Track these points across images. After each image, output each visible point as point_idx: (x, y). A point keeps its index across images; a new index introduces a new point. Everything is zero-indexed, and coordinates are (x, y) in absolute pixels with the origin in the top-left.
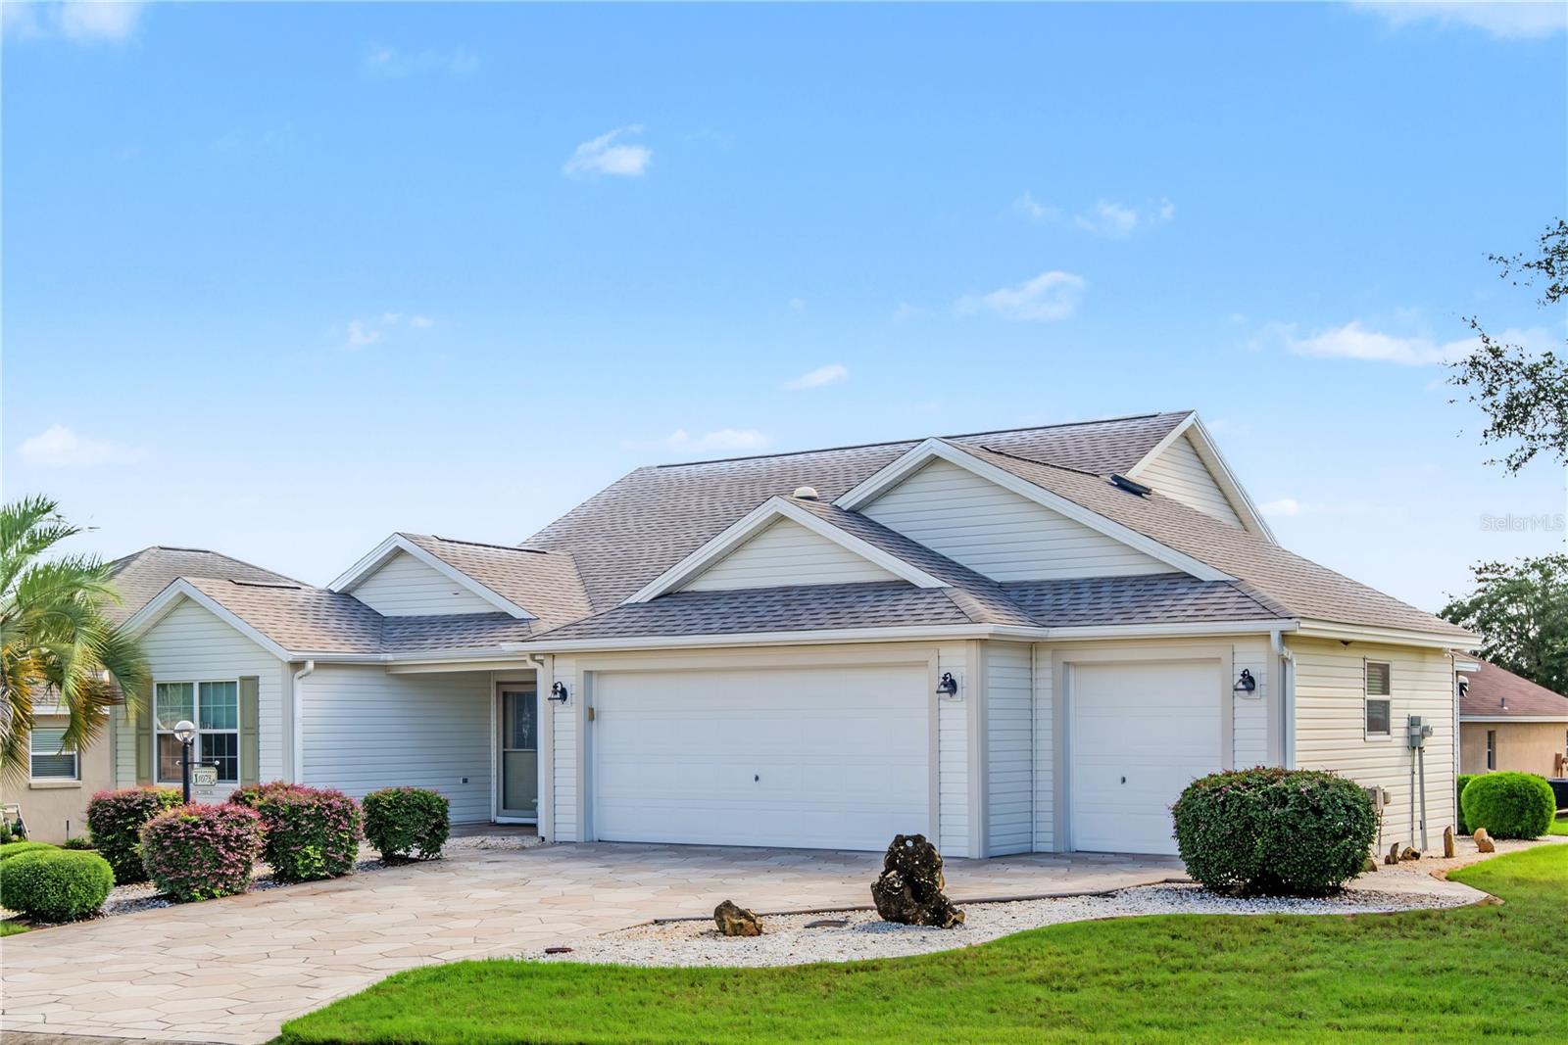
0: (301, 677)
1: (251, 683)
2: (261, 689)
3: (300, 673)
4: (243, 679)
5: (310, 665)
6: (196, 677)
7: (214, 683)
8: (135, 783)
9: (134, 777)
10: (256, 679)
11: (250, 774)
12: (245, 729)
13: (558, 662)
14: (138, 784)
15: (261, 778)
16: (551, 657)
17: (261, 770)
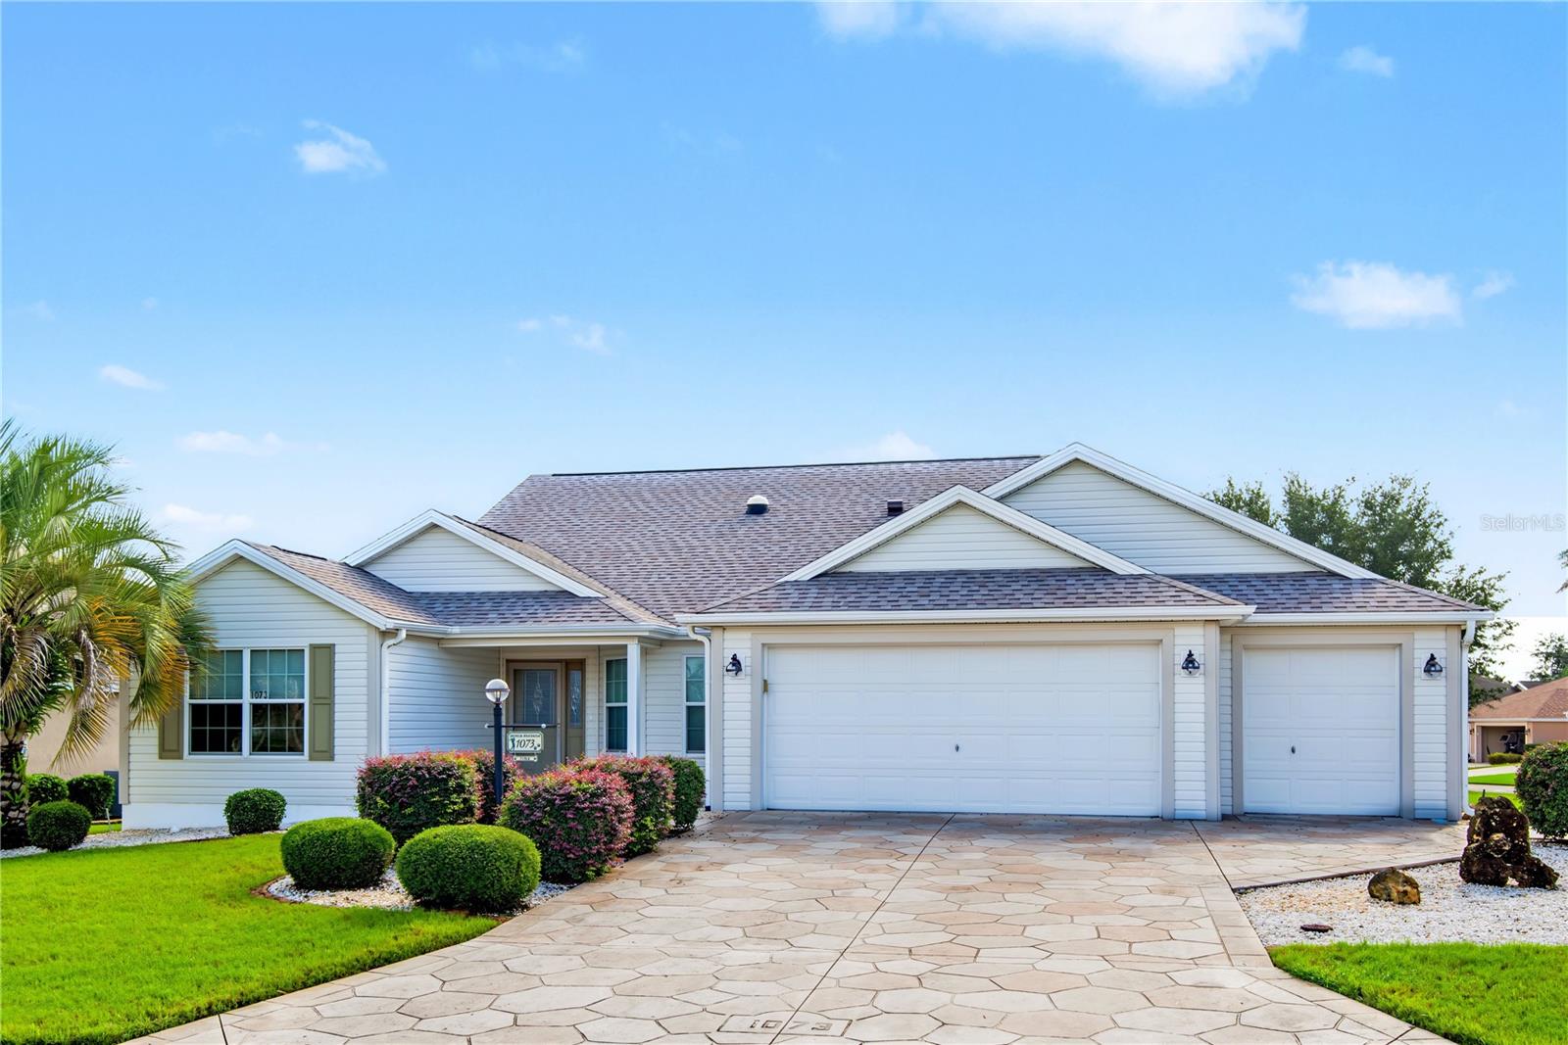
0: (389, 647)
1: (325, 653)
2: (337, 657)
3: (391, 642)
4: (314, 648)
5: (403, 634)
6: (247, 644)
7: (270, 651)
8: (157, 756)
9: (156, 750)
10: (331, 647)
11: (321, 746)
12: (315, 698)
13: (728, 635)
14: (161, 757)
15: (337, 750)
16: (723, 628)
17: (337, 742)
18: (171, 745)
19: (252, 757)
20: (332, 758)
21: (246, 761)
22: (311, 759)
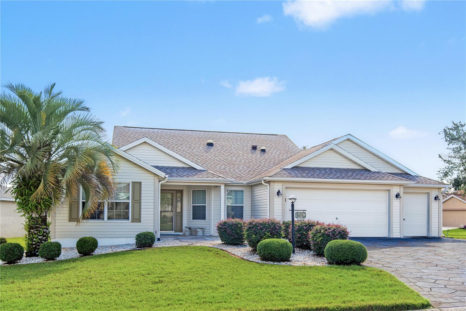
1: (137, 186)
2: (142, 186)
3: (162, 182)
4: (134, 183)
8: (68, 221)
9: (68, 218)
10: (140, 183)
11: (136, 217)
12: (134, 200)
13: (275, 184)
14: (70, 221)
15: (142, 219)
16: (274, 182)
17: (142, 216)
18: (74, 216)
19: (108, 221)
20: (140, 222)
21: (106, 222)
22: (132, 222)
